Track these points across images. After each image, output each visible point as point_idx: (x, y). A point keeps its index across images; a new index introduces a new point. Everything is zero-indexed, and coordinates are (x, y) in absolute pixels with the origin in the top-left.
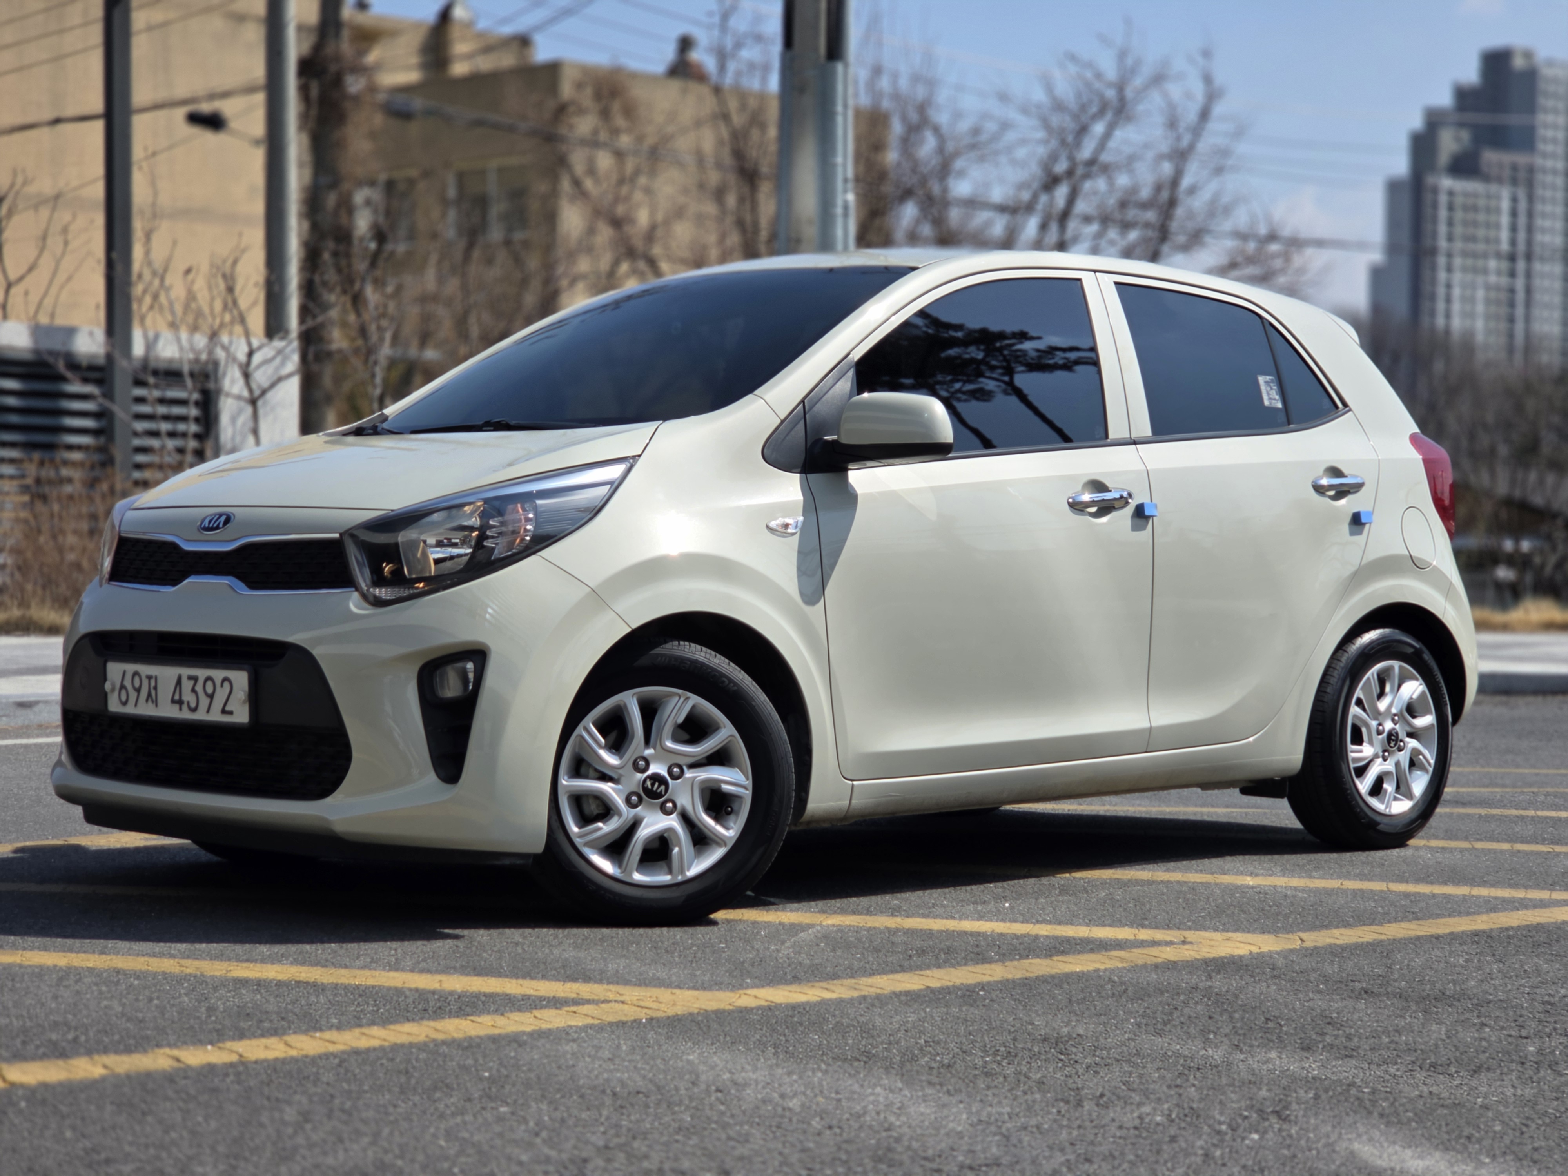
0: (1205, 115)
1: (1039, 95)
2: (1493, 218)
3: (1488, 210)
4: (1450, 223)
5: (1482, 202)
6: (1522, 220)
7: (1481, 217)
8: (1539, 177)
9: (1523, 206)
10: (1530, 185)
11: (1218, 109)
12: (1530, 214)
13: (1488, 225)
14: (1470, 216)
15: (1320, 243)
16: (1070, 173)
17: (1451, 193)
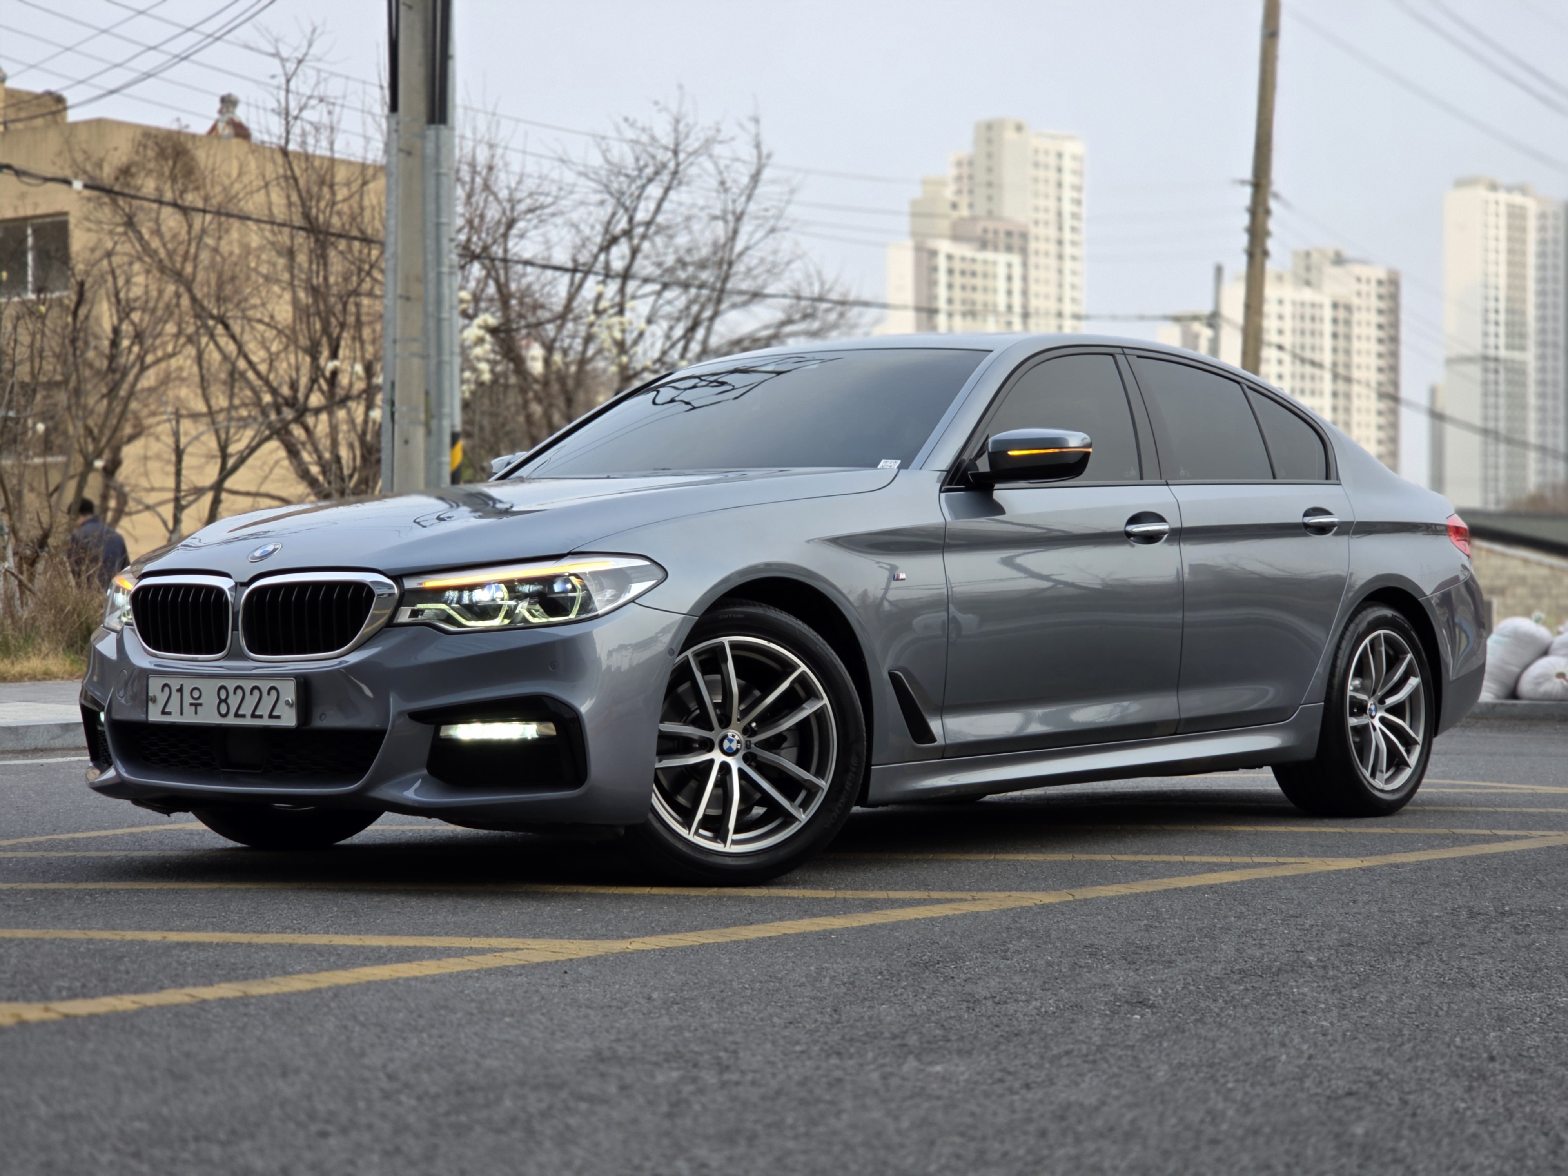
0: (755, 178)
1: (596, 160)
2: (989, 283)
3: (985, 275)
4: (950, 286)
5: (979, 268)
6: (1017, 285)
7: (979, 282)
8: (1032, 245)
9: (1017, 271)
10: (1024, 251)
11: (766, 174)
12: (1025, 279)
13: (985, 290)
14: (969, 281)
15: (866, 304)
16: (628, 233)
17: (950, 257)
